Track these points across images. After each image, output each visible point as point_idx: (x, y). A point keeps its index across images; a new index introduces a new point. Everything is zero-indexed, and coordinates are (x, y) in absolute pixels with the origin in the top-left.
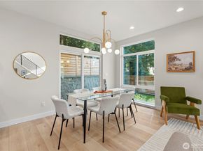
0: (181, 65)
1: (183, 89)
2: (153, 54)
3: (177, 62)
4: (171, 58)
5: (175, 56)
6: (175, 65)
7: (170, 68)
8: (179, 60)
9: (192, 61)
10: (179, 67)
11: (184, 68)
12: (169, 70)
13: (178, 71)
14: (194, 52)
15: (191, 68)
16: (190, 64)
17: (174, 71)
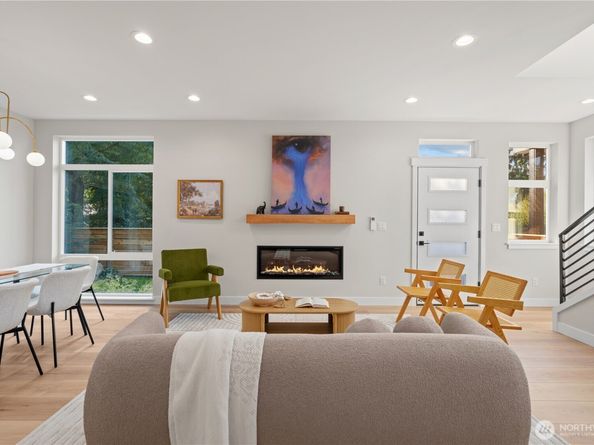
0: (202, 204)
1: (204, 251)
2: (150, 175)
3: (195, 199)
4: (186, 189)
5: (193, 184)
6: (192, 203)
7: (184, 211)
8: (200, 195)
9: (218, 198)
10: (200, 209)
11: (207, 210)
12: (182, 214)
13: (198, 217)
14: (221, 181)
15: (217, 211)
16: (216, 203)
17: (192, 217)
